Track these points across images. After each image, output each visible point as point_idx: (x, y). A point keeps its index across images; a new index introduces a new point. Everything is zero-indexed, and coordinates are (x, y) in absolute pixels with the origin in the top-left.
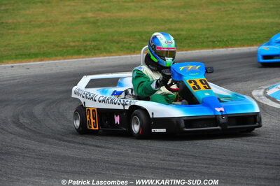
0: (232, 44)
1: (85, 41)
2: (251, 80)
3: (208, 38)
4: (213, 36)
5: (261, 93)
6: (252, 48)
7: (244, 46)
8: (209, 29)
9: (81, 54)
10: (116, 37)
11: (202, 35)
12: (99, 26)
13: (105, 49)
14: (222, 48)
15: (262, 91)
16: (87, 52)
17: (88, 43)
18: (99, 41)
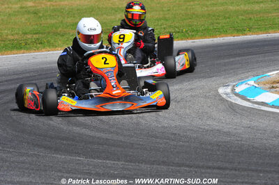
0: (193, 36)
1: (25, 34)
2: (216, 76)
3: (164, 28)
4: (170, 26)
5: (229, 90)
6: (215, 39)
7: (206, 37)
8: (166, 19)
9: (21, 48)
10: (60, 29)
11: (157, 25)
12: (40, 17)
13: (48, 42)
14: (182, 39)
15: (230, 88)
16: (28, 46)
17: (29, 36)
18: (42, 33)
